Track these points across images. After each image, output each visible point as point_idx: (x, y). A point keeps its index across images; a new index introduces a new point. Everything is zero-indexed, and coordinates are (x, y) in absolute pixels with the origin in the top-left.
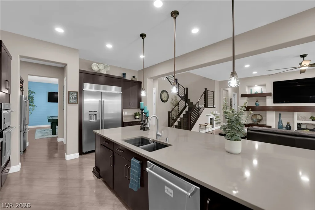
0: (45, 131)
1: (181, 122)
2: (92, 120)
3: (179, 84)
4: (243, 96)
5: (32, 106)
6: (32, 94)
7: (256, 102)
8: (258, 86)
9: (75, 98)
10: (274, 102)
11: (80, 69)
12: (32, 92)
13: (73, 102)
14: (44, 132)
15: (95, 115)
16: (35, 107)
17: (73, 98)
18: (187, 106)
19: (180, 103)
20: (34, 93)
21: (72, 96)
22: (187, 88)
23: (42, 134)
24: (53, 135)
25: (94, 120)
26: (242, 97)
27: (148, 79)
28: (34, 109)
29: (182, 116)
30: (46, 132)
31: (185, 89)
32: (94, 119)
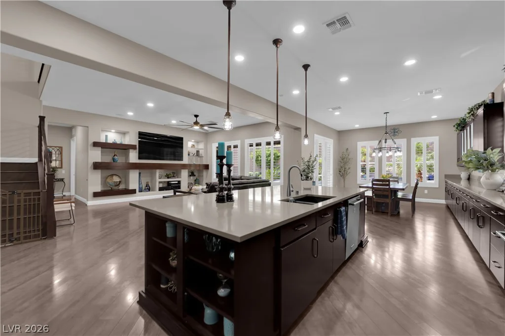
4: (96, 144)
7: (114, 156)
8: (115, 132)
10: (140, 158)
26: (94, 146)
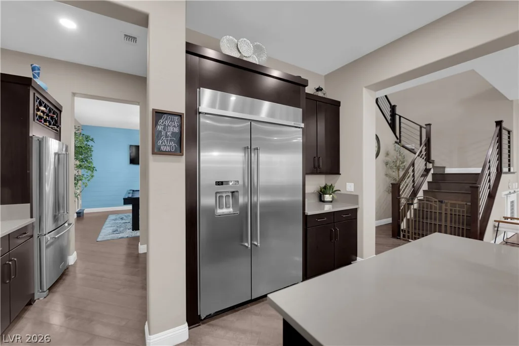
0: (122, 219)
1: (419, 210)
2: (225, 211)
3: (400, 117)
5: (89, 168)
6: (89, 143)
9: (173, 133)
11: (187, 41)
12: (87, 138)
13: (168, 149)
14: (121, 221)
15: (233, 192)
16: (95, 172)
17: (167, 136)
18: (430, 169)
19: (415, 162)
20: (92, 140)
21: (164, 129)
22: (430, 125)
23: (115, 228)
24: (133, 230)
25: (231, 210)
27: (364, 89)
28: (92, 176)
29: (420, 195)
30: (124, 221)
31: (421, 127)
32: (229, 207)
